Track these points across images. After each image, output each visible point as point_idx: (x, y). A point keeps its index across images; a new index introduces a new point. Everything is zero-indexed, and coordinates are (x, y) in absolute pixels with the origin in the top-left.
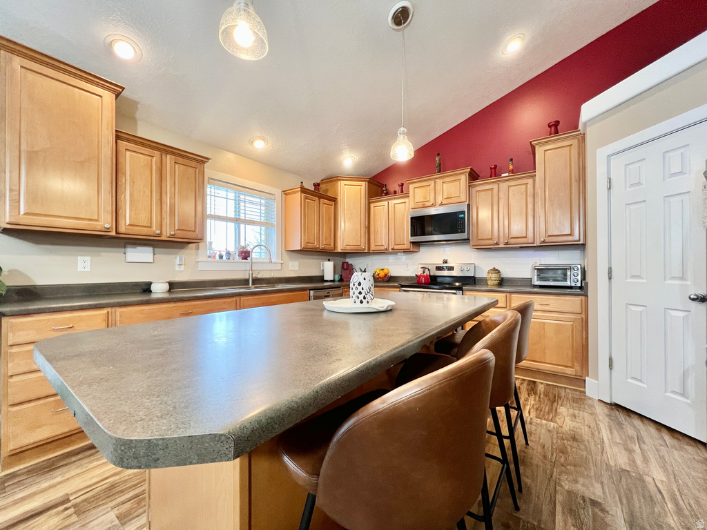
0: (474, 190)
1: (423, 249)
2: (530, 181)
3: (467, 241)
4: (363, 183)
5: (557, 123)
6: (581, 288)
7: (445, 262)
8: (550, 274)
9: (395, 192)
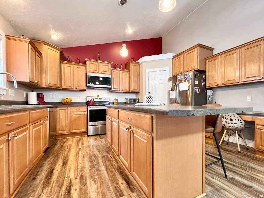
2: (128, 73)
5: (133, 58)
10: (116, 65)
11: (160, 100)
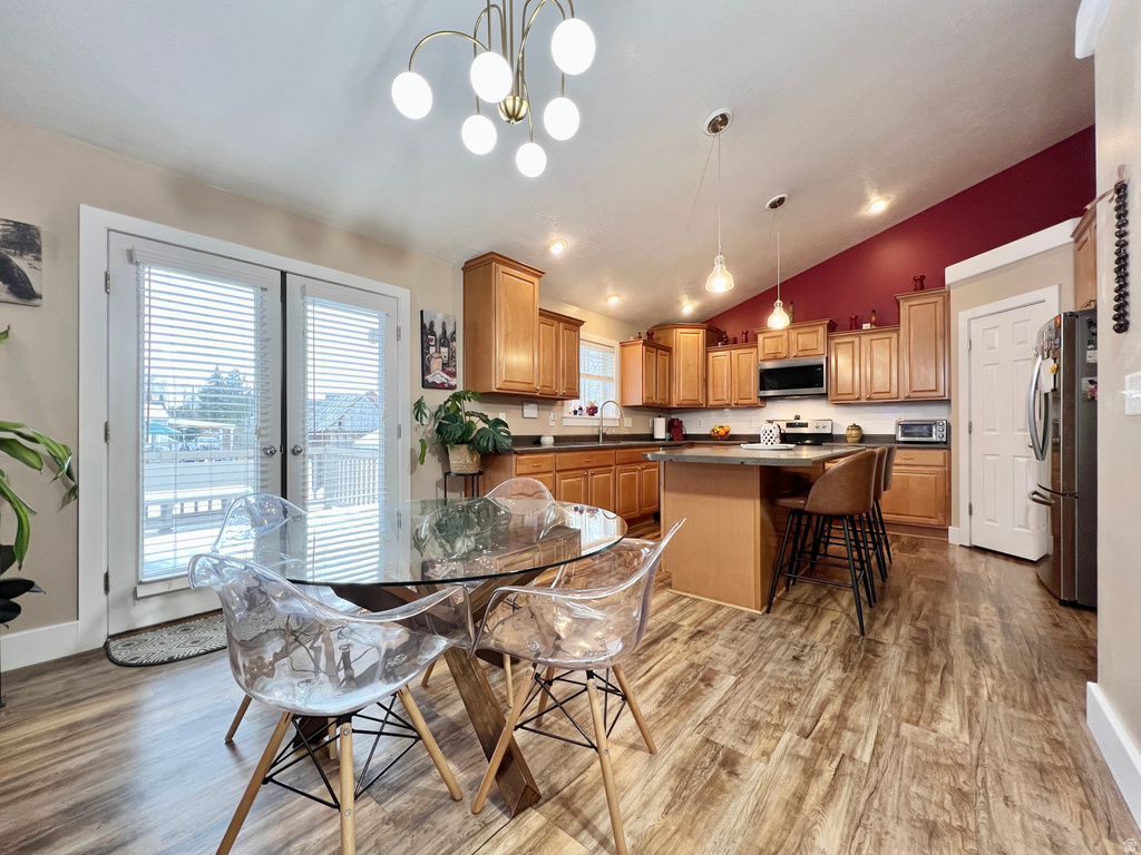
0: (833, 342)
1: (768, 404)
2: (894, 335)
3: (824, 396)
4: (701, 331)
5: (923, 277)
6: (946, 443)
7: (797, 418)
8: (916, 430)
9: (735, 341)
10: (851, 319)
11: (1019, 430)
